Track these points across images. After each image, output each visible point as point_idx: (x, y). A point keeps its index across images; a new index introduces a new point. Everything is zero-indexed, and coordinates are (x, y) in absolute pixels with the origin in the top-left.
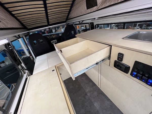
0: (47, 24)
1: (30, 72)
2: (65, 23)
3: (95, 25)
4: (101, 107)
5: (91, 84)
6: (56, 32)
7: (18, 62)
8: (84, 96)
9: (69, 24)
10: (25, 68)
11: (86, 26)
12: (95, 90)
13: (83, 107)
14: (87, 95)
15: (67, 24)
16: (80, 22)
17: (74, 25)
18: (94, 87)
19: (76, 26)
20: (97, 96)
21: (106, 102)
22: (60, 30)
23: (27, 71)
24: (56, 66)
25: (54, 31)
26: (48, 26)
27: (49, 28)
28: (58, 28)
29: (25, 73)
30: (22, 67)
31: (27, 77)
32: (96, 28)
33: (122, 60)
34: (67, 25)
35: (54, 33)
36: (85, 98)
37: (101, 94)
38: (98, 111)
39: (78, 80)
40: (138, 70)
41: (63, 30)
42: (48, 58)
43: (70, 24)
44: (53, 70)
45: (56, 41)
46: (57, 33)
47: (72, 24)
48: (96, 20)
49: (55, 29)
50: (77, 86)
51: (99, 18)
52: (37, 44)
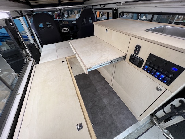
0: (57, 3)
1: (35, 61)
2: (82, 6)
3: (119, 12)
4: (109, 103)
5: (103, 82)
6: (69, 17)
7: (22, 46)
8: (94, 92)
9: (86, 8)
10: (31, 56)
11: (108, 12)
12: (106, 89)
13: (91, 101)
14: (97, 92)
15: (84, 6)
16: (102, 6)
17: (93, 10)
18: (106, 85)
19: (96, 12)
20: (108, 93)
21: (115, 99)
22: (74, 16)
23: (32, 59)
24: (67, 58)
25: (66, 16)
26: (59, 5)
27: (60, 10)
28: (72, 13)
29: (30, 61)
30: (27, 54)
31: (33, 65)
32: (120, 17)
33: (138, 54)
34: (84, 9)
35: (66, 19)
36: (95, 95)
37: (111, 92)
38: (106, 106)
39: (90, 78)
40: (150, 63)
41: (77, 16)
42: (57, 49)
43: (88, 8)
44: (63, 61)
45: (68, 30)
46: (70, 19)
47: (91, 8)
48: (122, 4)
49: (68, 14)
50: (88, 83)
51: (126, 2)
52: (44, 29)
